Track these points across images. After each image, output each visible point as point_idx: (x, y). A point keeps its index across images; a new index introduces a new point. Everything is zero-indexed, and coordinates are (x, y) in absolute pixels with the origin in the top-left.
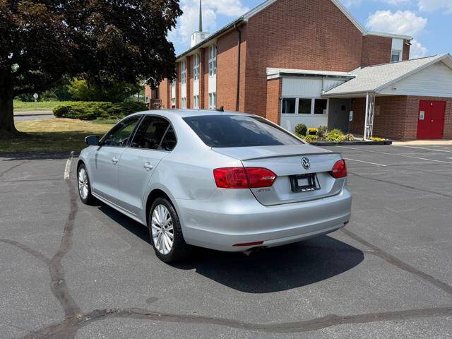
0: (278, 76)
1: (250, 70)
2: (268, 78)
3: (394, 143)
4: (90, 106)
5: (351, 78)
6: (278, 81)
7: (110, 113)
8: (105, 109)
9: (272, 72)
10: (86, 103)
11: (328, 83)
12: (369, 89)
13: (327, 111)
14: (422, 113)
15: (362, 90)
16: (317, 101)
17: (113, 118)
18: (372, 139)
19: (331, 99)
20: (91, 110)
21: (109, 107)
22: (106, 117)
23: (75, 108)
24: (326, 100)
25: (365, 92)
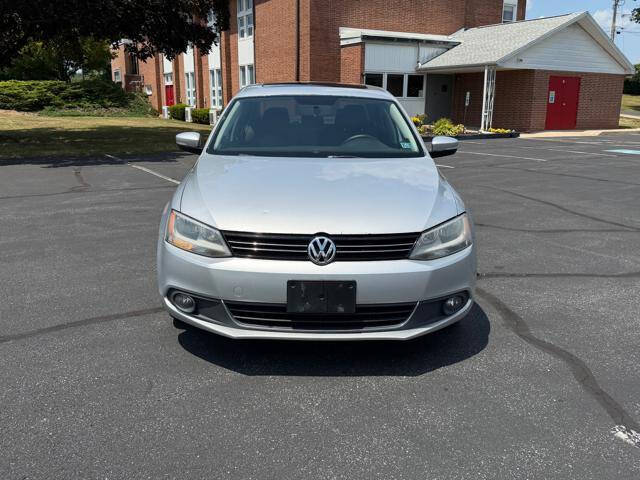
0: (359, 40)
1: (317, 30)
2: (343, 43)
3: (523, 136)
4: (30, 88)
5: (455, 45)
6: (359, 47)
7: (65, 98)
8: (57, 93)
9: (349, 34)
10: (23, 83)
11: (425, 51)
12: (489, 60)
13: (423, 92)
14: (552, 94)
15: (479, 62)
16: (411, 77)
17: (70, 108)
18: (492, 131)
19: (429, 75)
20: (33, 95)
21: (62, 89)
22: (59, 106)
23: (6, 91)
24: (422, 77)
25: (483, 65)
